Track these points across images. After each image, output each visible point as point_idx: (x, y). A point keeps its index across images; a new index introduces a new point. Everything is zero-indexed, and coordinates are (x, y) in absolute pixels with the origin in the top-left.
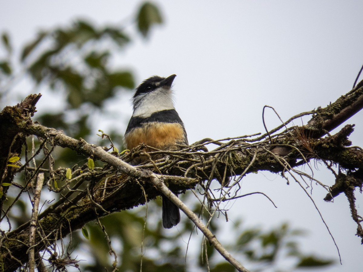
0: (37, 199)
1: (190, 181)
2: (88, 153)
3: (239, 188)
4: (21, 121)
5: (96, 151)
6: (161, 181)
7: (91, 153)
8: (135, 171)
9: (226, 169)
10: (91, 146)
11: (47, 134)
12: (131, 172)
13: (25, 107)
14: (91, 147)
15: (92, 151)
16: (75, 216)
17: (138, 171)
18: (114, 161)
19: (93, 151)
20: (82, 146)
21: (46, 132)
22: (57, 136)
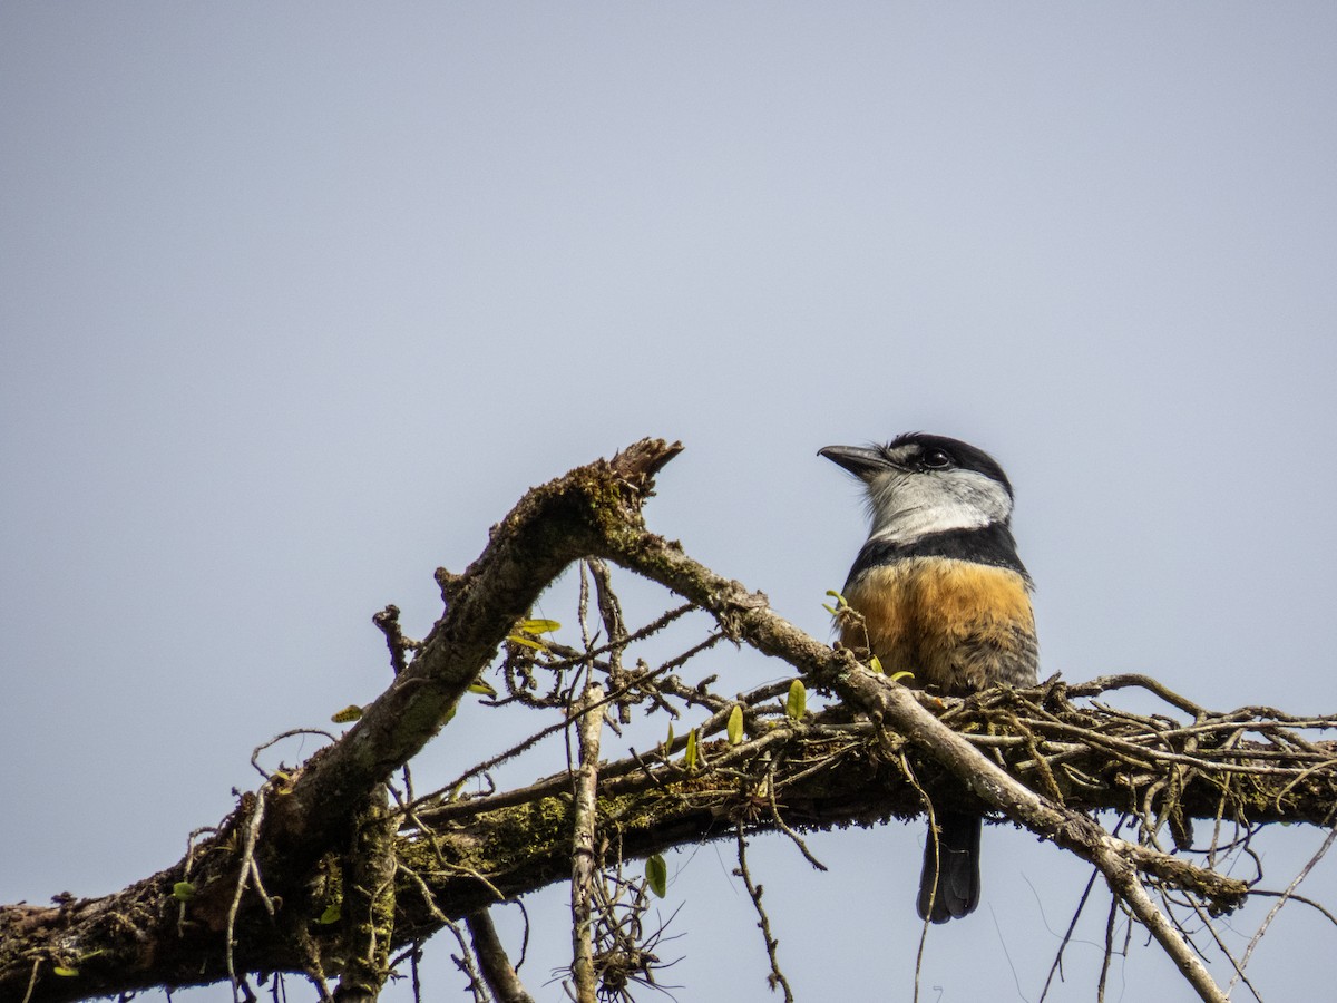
1: (1223, 886)
2: (863, 700)
3: (1257, 876)
4: (619, 528)
5: (892, 702)
6: (1129, 867)
7: (873, 702)
8: (1034, 809)
9: (1222, 806)
10: (876, 678)
11: (718, 597)
12: (1019, 806)
13: (627, 476)
14: (877, 684)
15: (878, 698)
17: (1047, 809)
18: (957, 754)
19: (885, 701)
20: (845, 672)
21: (713, 588)
22: (751, 613)
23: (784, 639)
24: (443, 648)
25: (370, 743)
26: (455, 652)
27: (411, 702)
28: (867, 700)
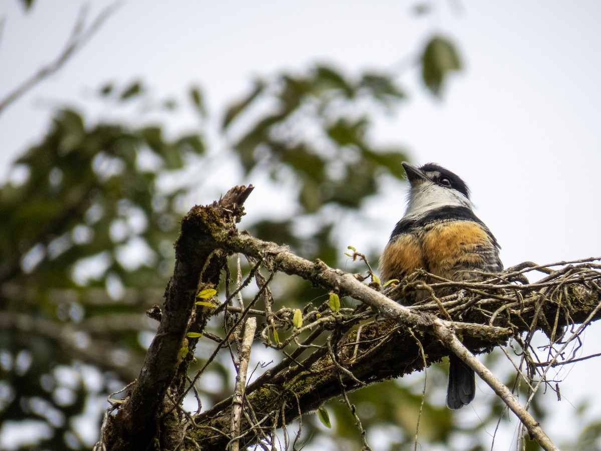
0: (244, 359)
1: (499, 332)
2: (330, 284)
3: (579, 345)
4: (220, 231)
5: (343, 281)
6: (451, 332)
7: (334, 284)
8: (407, 316)
9: (558, 313)
10: (336, 272)
11: (263, 252)
12: (401, 316)
13: (226, 207)
14: (336, 275)
15: (336, 281)
16: (309, 388)
17: (413, 314)
18: (372, 298)
19: (339, 281)
20: (321, 272)
21: (261, 248)
22: (279, 256)
23: (293, 264)
24: (166, 316)
25: (148, 373)
26: (171, 316)
27: (160, 347)
28: (332, 283)
